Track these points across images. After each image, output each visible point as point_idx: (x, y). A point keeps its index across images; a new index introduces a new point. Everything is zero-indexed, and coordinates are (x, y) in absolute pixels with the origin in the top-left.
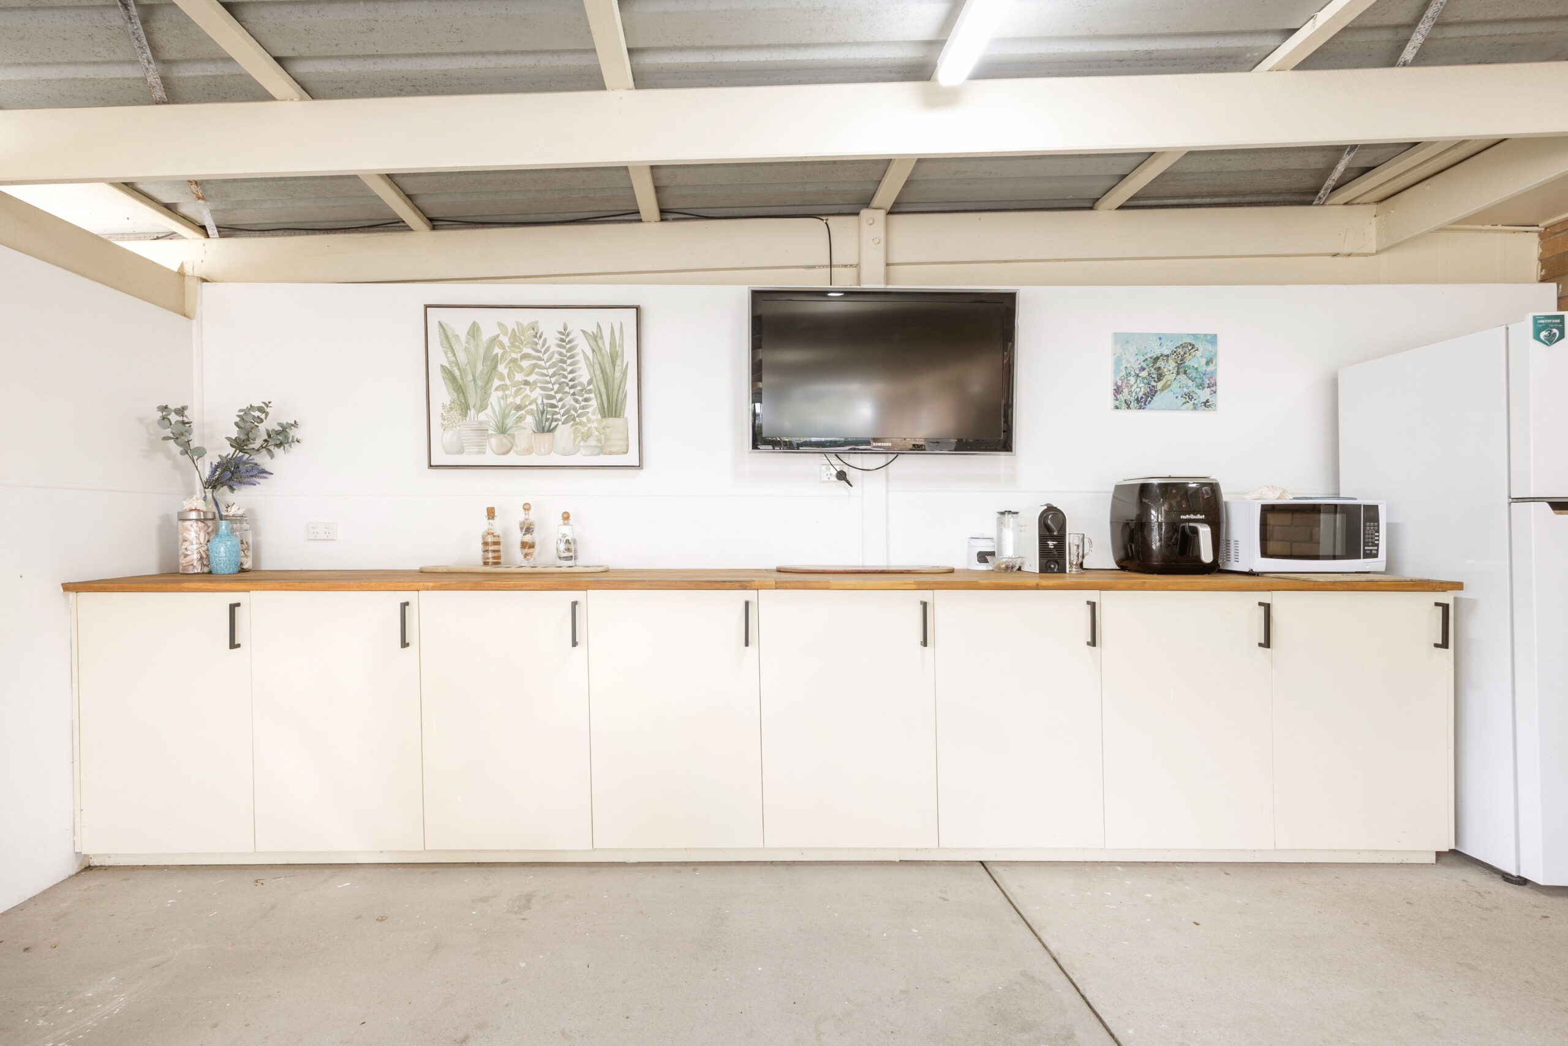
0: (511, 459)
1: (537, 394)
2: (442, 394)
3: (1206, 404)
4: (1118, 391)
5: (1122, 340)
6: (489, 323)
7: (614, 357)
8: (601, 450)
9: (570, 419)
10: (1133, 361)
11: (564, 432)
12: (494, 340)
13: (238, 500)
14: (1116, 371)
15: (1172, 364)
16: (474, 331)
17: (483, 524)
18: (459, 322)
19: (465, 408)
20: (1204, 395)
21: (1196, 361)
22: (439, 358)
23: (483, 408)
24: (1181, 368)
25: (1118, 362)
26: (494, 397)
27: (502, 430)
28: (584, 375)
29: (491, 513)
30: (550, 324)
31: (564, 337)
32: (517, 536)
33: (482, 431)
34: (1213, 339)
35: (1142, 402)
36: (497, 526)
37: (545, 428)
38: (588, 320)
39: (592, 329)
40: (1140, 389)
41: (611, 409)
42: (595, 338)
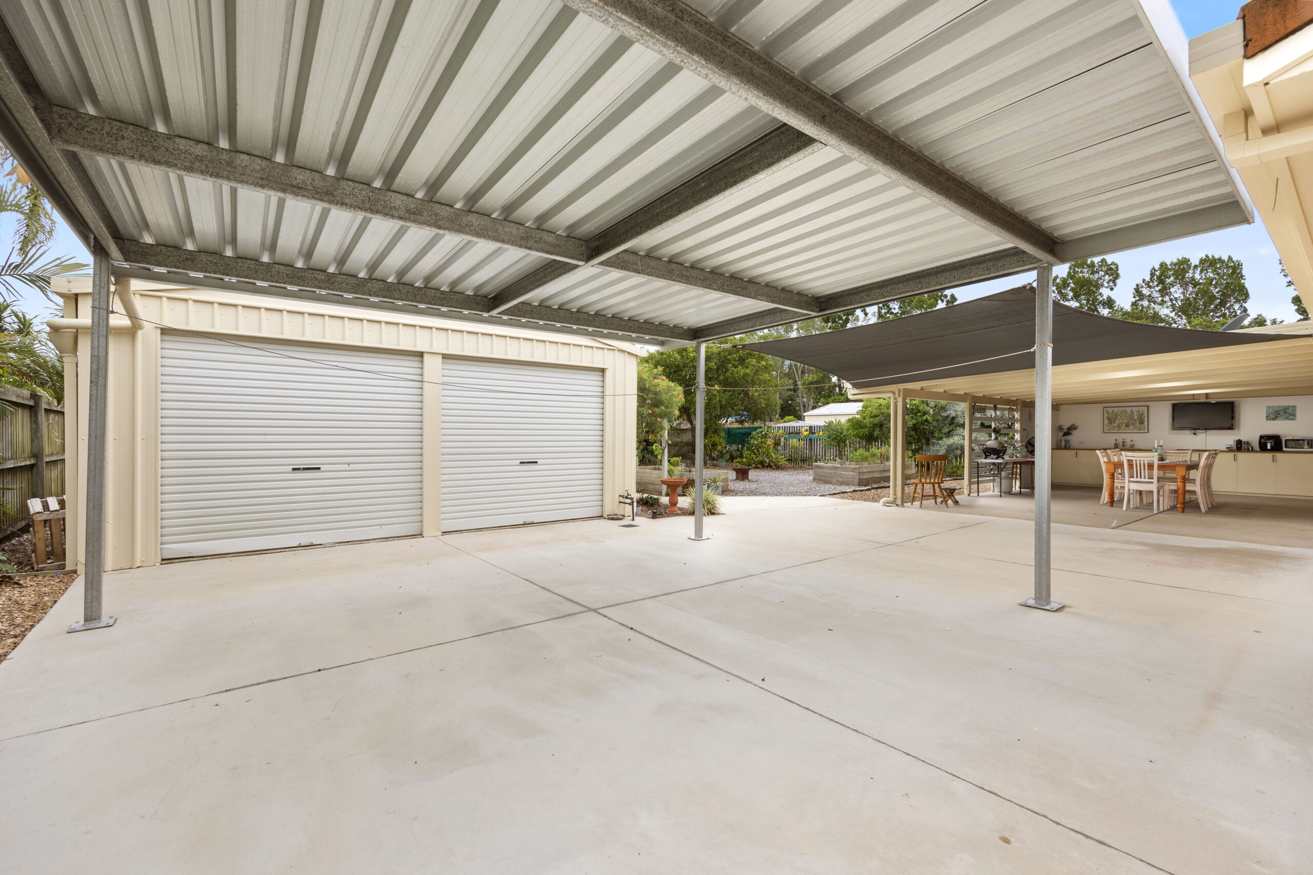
0: (1120, 431)
1: (1126, 421)
2: (1106, 421)
3: (1292, 419)
4: (1267, 417)
5: (1268, 407)
6: (1116, 410)
7: (1142, 414)
8: (1139, 430)
9: (1132, 424)
10: (1271, 411)
11: (1131, 427)
12: (1117, 413)
13: (1068, 437)
14: (1267, 413)
15: (1282, 412)
16: (1113, 411)
17: (1115, 442)
18: (1110, 410)
19: (1111, 423)
20: (1292, 417)
21: (1290, 411)
22: (1106, 415)
23: (1115, 423)
24: (1285, 412)
25: (1267, 412)
26: (1117, 421)
27: (1118, 427)
28: (1136, 417)
29: (1116, 440)
30: (1129, 410)
31: (1132, 412)
32: (1121, 444)
33: (1114, 427)
34: (1295, 407)
35: (1274, 419)
36: (1117, 442)
37: (1127, 426)
38: (1137, 409)
39: (1138, 410)
40: (1274, 417)
41: (1142, 422)
42: (1138, 412)
